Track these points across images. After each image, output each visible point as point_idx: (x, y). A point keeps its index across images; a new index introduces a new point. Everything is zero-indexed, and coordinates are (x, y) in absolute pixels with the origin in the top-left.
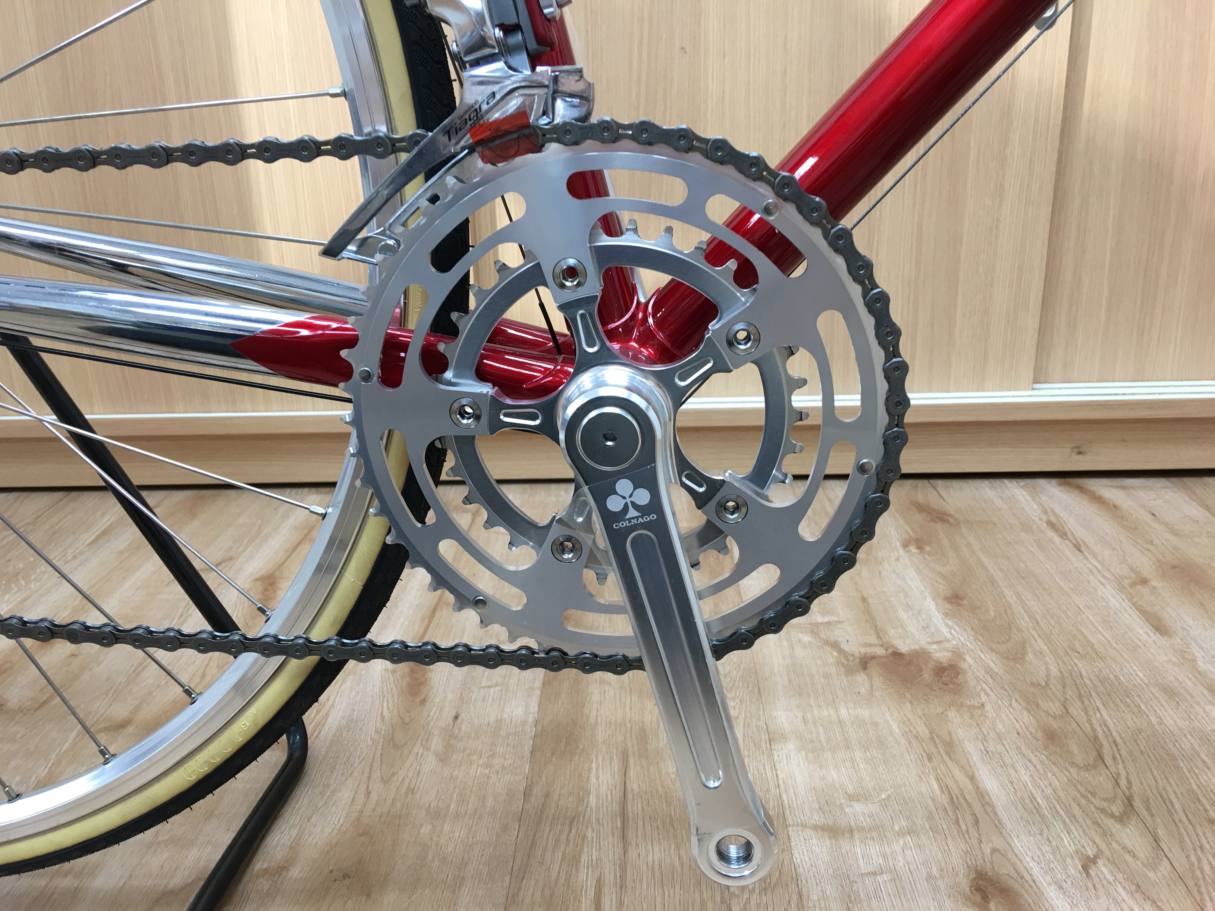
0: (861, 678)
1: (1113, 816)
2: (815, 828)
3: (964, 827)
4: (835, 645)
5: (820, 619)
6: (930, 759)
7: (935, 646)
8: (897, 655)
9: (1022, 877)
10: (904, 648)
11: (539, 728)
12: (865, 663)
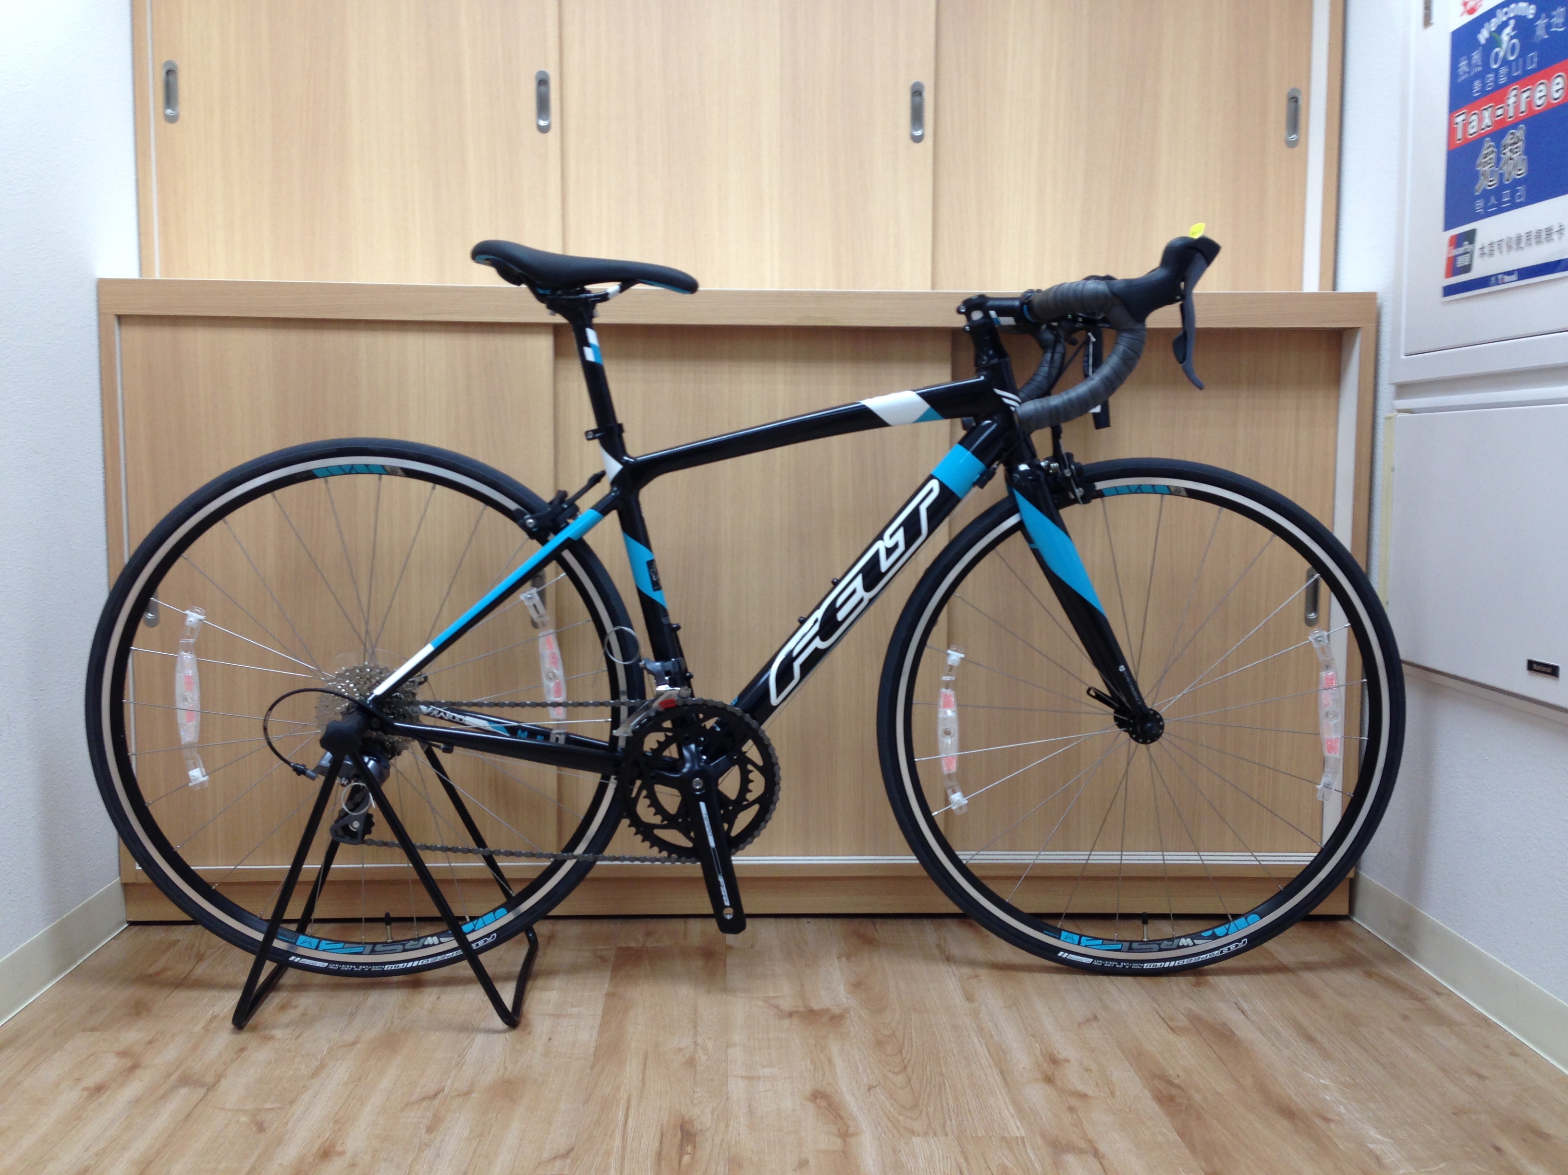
0: (786, 1022)
1: (894, 1073)
2: (742, 1077)
3: (817, 1076)
4: (777, 1007)
5: (772, 994)
6: (811, 1052)
7: (835, 1007)
8: (812, 1012)
9: (836, 1090)
10: (816, 1007)
11: (598, 1043)
12: (791, 1015)
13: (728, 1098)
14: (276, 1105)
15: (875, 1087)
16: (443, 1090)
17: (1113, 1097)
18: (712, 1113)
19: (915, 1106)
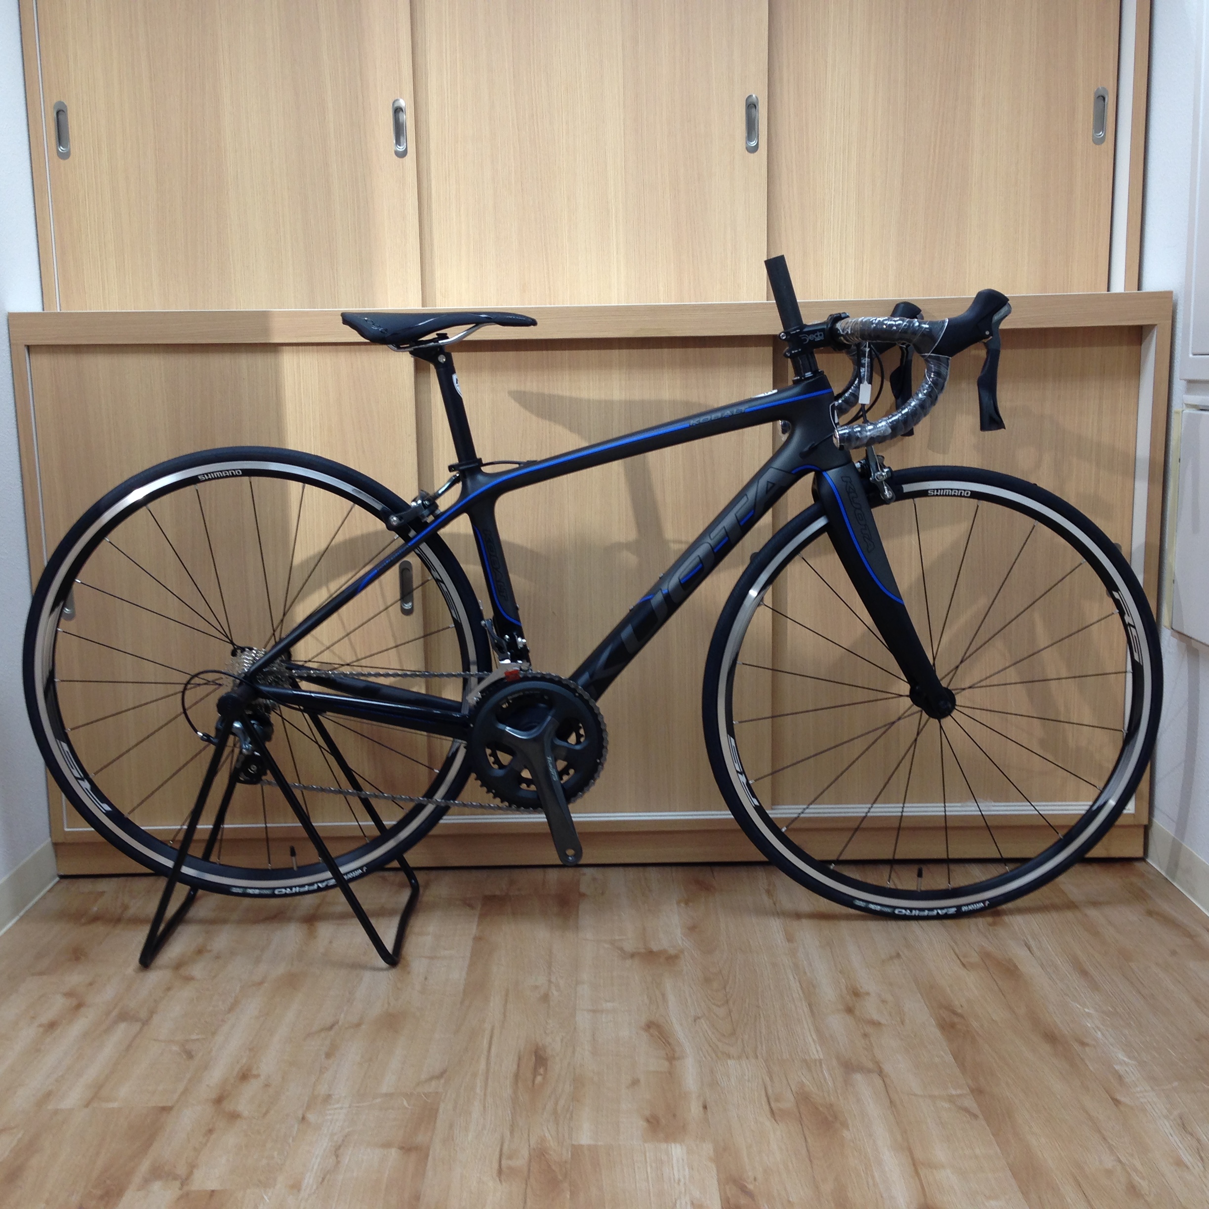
0: (629, 962)
1: (717, 1006)
2: (588, 1010)
3: (651, 1009)
4: (621, 949)
5: (617, 938)
6: (648, 988)
7: (671, 948)
8: (651, 952)
9: (667, 1021)
10: (655, 948)
11: (467, 981)
12: (632, 956)
13: (575, 1028)
14: (199, 1037)
15: (699, 1018)
16: (337, 1022)
17: (903, 1024)
18: (562, 1040)
19: (733, 1033)
